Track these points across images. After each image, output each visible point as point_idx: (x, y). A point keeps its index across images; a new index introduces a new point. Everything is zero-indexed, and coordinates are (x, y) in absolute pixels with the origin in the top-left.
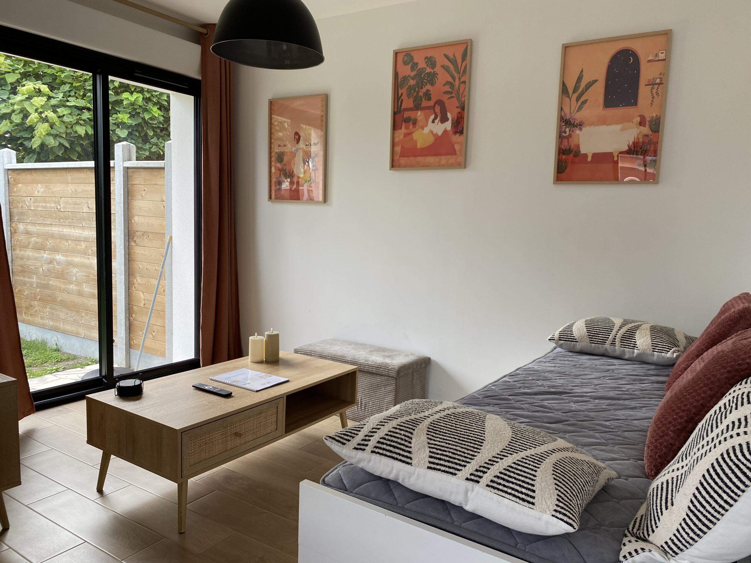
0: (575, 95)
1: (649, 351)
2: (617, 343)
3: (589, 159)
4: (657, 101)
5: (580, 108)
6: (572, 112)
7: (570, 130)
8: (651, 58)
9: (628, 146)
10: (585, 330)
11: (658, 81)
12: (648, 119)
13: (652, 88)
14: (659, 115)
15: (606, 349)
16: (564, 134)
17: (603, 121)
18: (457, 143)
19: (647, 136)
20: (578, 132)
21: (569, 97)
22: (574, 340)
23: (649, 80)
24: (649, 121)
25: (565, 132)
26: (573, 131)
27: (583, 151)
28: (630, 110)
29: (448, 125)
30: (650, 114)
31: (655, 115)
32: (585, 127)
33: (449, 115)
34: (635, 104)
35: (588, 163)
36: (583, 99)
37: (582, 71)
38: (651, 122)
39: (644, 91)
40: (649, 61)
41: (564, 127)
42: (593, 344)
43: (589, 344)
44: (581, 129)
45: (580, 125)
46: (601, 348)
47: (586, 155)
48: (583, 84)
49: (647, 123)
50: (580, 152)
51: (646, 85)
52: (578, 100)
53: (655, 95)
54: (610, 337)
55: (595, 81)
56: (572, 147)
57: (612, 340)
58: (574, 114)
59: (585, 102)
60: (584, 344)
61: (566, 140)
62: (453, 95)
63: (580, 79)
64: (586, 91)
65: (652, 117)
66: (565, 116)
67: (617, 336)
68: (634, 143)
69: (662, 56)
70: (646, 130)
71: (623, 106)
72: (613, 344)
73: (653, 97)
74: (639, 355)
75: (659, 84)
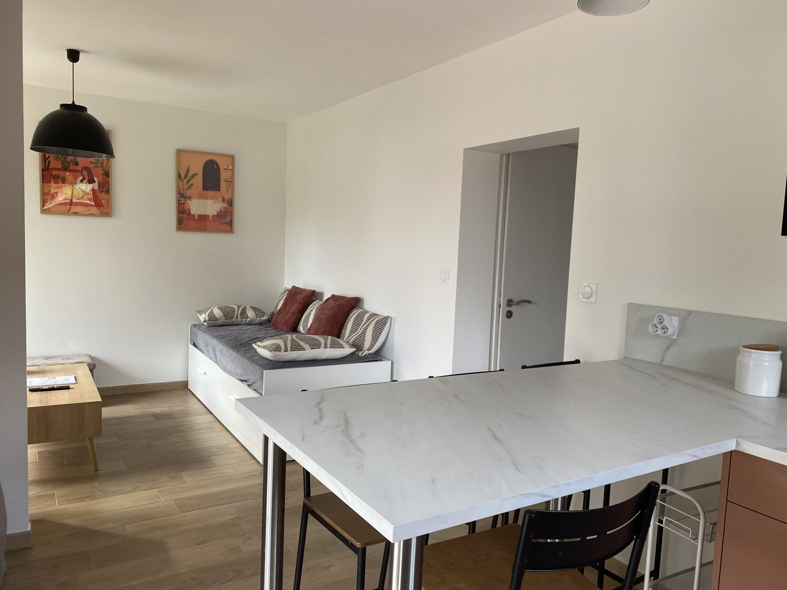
0: (185, 181)
1: (255, 318)
2: (239, 317)
3: (196, 218)
4: (230, 191)
5: (189, 188)
6: (184, 189)
7: (184, 200)
8: (225, 167)
9: (217, 212)
10: (222, 313)
11: (229, 180)
12: (226, 199)
13: (227, 183)
14: (231, 198)
15: (233, 321)
16: (180, 202)
17: (202, 197)
18: (104, 199)
19: (226, 208)
20: (189, 201)
21: (182, 180)
22: (217, 319)
23: (225, 179)
24: (226, 200)
25: (181, 201)
26: (186, 201)
27: (193, 212)
28: (217, 193)
29: (96, 186)
30: (227, 196)
31: (229, 198)
32: (193, 199)
33: (95, 179)
34: (219, 190)
35: (195, 219)
36: (190, 183)
37: (189, 167)
38: (227, 201)
39: (223, 184)
40: (224, 169)
41: (180, 197)
42: (227, 320)
43: (225, 320)
44: (190, 200)
45: (190, 198)
46: (230, 321)
47: (194, 215)
48: (190, 175)
49: (226, 201)
50: (190, 213)
51: (224, 181)
52: (187, 183)
53: (228, 187)
54: (235, 315)
55: (197, 174)
56: (186, 210)
57: (236, 316)
58: (186, 190)
59: (192, 185)
60: (223, 321)
61: (182, 205)
62: (98, 165)
63: (188, 171)
64: (192, 178)
65: (228, 198)
66: (180, 191)
67: (238, 313)
68: (220, 211)
69: (231, 168)
70: (226, 205)
71: (213, 190)
72: (237, 318)
73: (228, 188)
74: (249, 321)
75: (230, 182)
